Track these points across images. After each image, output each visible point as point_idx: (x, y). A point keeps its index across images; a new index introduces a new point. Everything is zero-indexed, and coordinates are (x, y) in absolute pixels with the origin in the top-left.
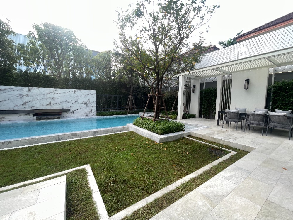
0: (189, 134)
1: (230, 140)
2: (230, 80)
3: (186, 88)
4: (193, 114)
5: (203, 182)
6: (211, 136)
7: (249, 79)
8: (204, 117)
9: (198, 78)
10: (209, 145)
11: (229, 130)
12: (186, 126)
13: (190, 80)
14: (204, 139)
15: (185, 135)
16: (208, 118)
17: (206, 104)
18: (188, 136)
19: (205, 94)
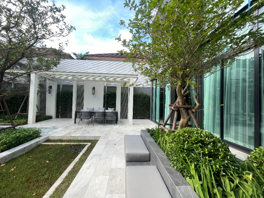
1: (86, 135)
2: (83, 86)
3: (39, 88)
4: (50, 115)
6: (70, 135)
7: (94, 87)
9: (55, 79)
11: (84, 126)
13: (45, 80)
14: (64, 139)
15: (42, 142)
16: (65, 118)
17: (63, 105)
18: (46, 141)
19: (62, 95)
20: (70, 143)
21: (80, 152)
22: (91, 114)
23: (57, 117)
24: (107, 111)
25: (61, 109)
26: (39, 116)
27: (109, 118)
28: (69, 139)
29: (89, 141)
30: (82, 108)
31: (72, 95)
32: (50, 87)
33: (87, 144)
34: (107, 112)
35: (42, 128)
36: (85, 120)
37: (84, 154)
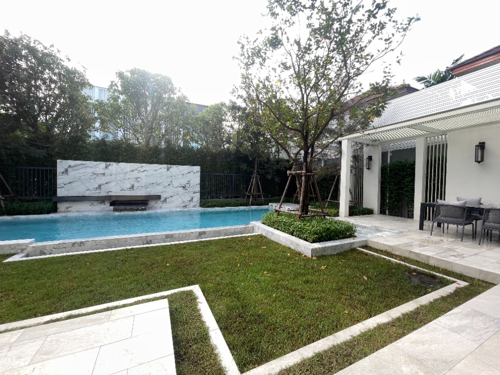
0: (364, 244)
1: (451, 259)
2: (443, 145)
3: (353, 162)
4: (369, 207)
5: (404, 334)
6: (410, 249)
7: (484, 143)
8: (391, 214)
9: (377, 143)
10: (406, 266)
11: (444, 239)
12: (358, 229)
14: (395, 253)
16: (398, 216)
17: (394, 190)
19: (391, 170)
20: (407, 264)
21: (433, 291)
23: (382, 212)
25: (390, 198)
28: (407, 255)
29: (461, 277)
30: (442, 196)
32: (370, 158)
37: (443, 299)
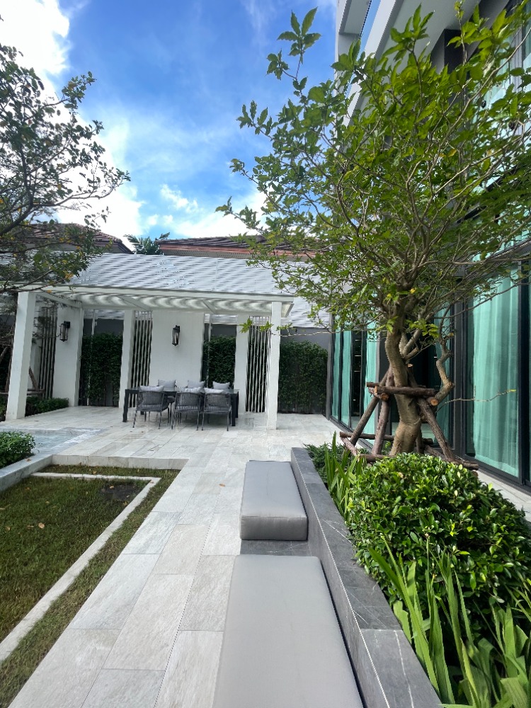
1: (149, 455)
2: (149, 321)
4: (62, 397)
6: (106, 455)
7: (179, 327)
9: (78, 305)
10: (103, 480)
11: (146, 429)
13: (54, 307)
14: (91, 465)
15: (34, 470)
16: (102, 406)
17: (97, 371)
18: (44, 470)
19: (95, 345)
20: (105, 477)
21: (128, 504)
22: (167, 397)
23: (81, 402)
24: (208, 390)
25: (93, 382)
26: (36, 398)
27: (212, 410)
28: (105, 463)
29: (155, 473)
30: (146, 382)
31: (121, 346)
32: (67, 325)
33: (149, 481)
34: (209, 394)
35: (39, 432)
36: (151, 412)
37: (137, 509)
